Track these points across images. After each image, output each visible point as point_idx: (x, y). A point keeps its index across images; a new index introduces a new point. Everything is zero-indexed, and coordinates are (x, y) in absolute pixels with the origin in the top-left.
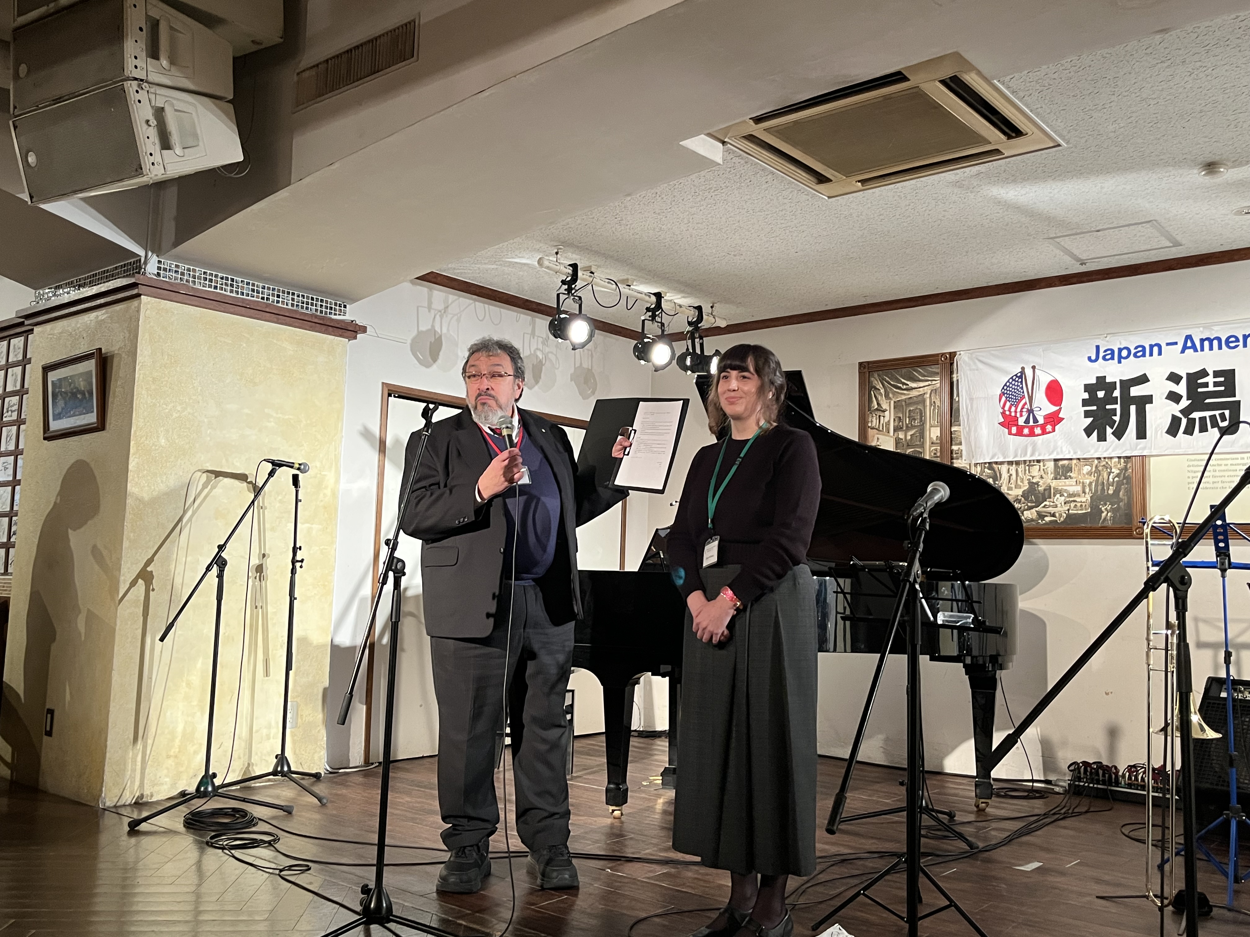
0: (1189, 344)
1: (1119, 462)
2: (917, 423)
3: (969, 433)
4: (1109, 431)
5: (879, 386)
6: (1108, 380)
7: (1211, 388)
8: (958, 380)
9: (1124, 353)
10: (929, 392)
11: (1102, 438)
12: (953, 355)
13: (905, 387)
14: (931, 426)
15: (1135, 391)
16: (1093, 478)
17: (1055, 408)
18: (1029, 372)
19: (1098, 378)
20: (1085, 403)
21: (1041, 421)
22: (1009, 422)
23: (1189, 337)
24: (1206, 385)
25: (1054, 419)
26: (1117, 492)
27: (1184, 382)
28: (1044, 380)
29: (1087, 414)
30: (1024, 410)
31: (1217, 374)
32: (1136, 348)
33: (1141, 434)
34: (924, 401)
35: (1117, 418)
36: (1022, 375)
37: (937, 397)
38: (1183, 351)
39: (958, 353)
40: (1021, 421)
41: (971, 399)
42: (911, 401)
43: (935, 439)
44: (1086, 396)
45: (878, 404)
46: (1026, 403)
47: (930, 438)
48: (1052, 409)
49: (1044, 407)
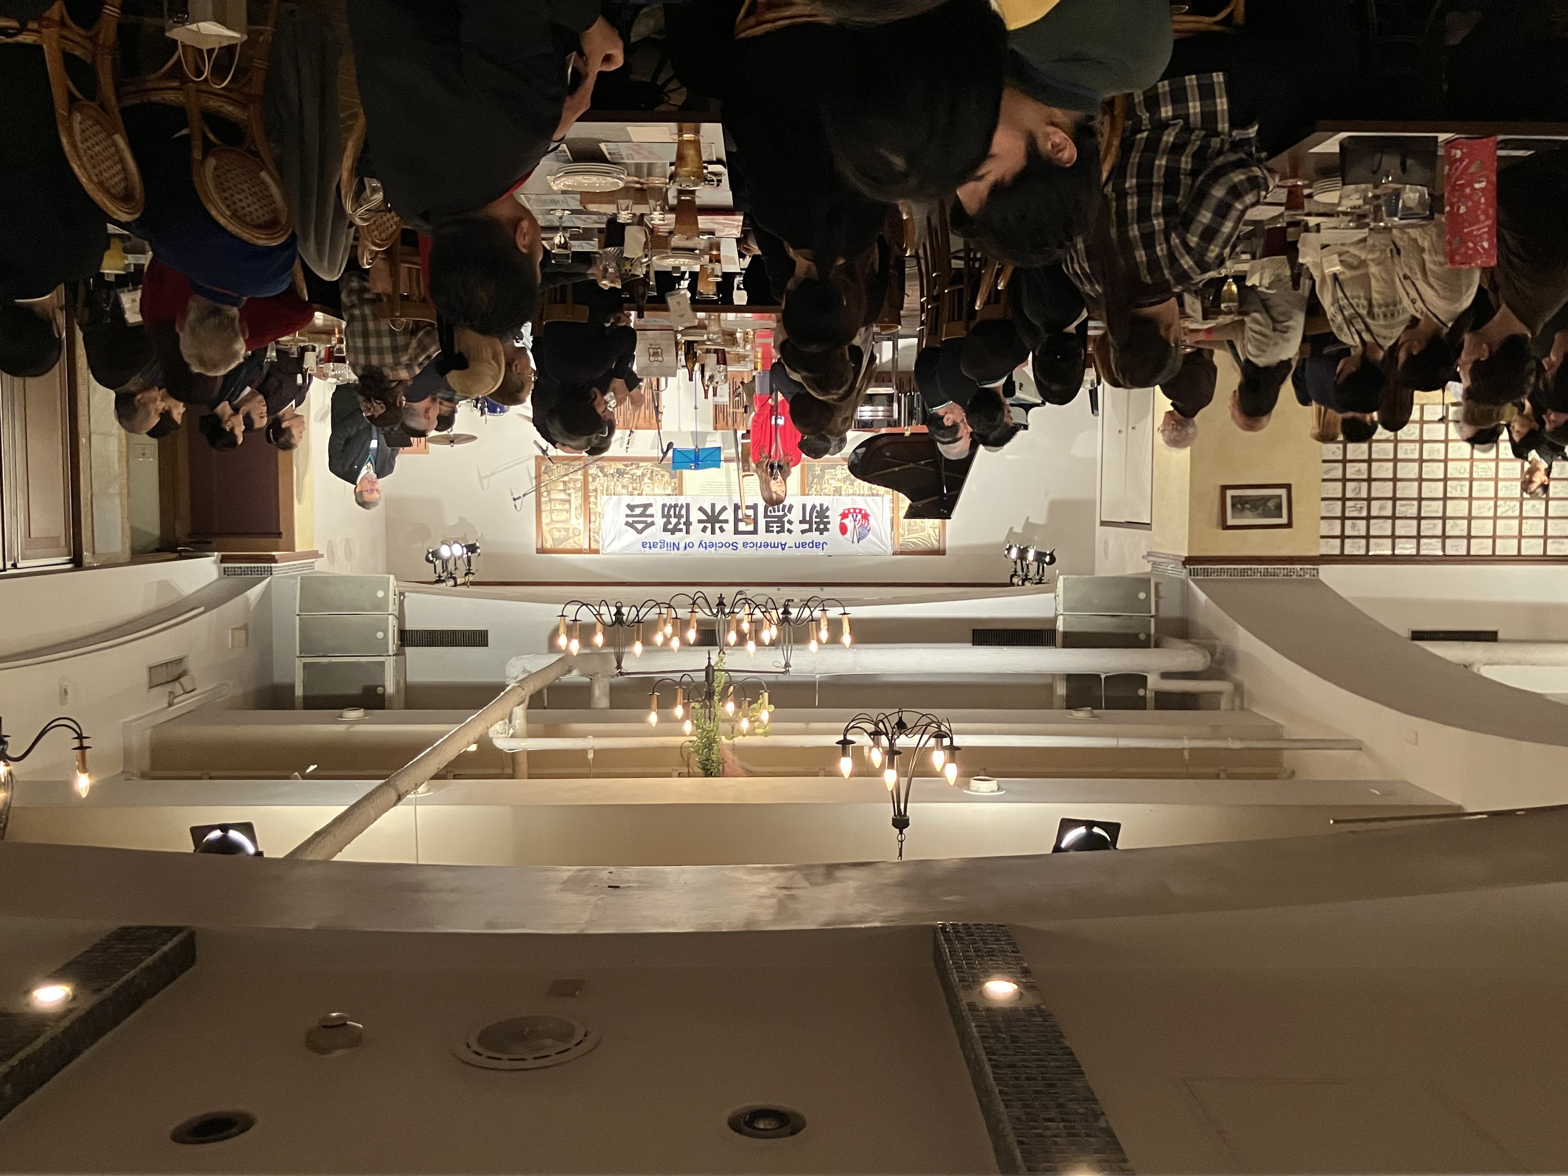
0: (783, 546)
1: (814, 493)
3: (886, 512)
4: (818, 508)
5: (934, 541)
6: (818, 533)
7: (775, 525)
8: (892, 542)
9: (811, 545)
10: (906, 537)
11: (821, 505)
13: (920, 539)
15: (806, 526)
16: (824, 487)
17: (844, 521)
18: (856, 540)
19: (823, 534)
20: (829, 523)
21: (850, 515)
22: (865, 516)
23: (783, 549)
24: (777, 527)
25: (844, 516)
27: (786, 529)
28: (848, 535)
29: (827, 517)
30: (858, 522)
31: (772, 531)
32: (805, 547)
33: (804, 506)
35: (815, 514)
36: (859, 539)
37: (902, 532)
38: (786, 543)
40: (859, 516)
41: (884, 530)
43: (902, 510)
44: (828, 526)
45: (936, 531)
46: (857, 525)
48: (845, 521)
49: (849, 522)
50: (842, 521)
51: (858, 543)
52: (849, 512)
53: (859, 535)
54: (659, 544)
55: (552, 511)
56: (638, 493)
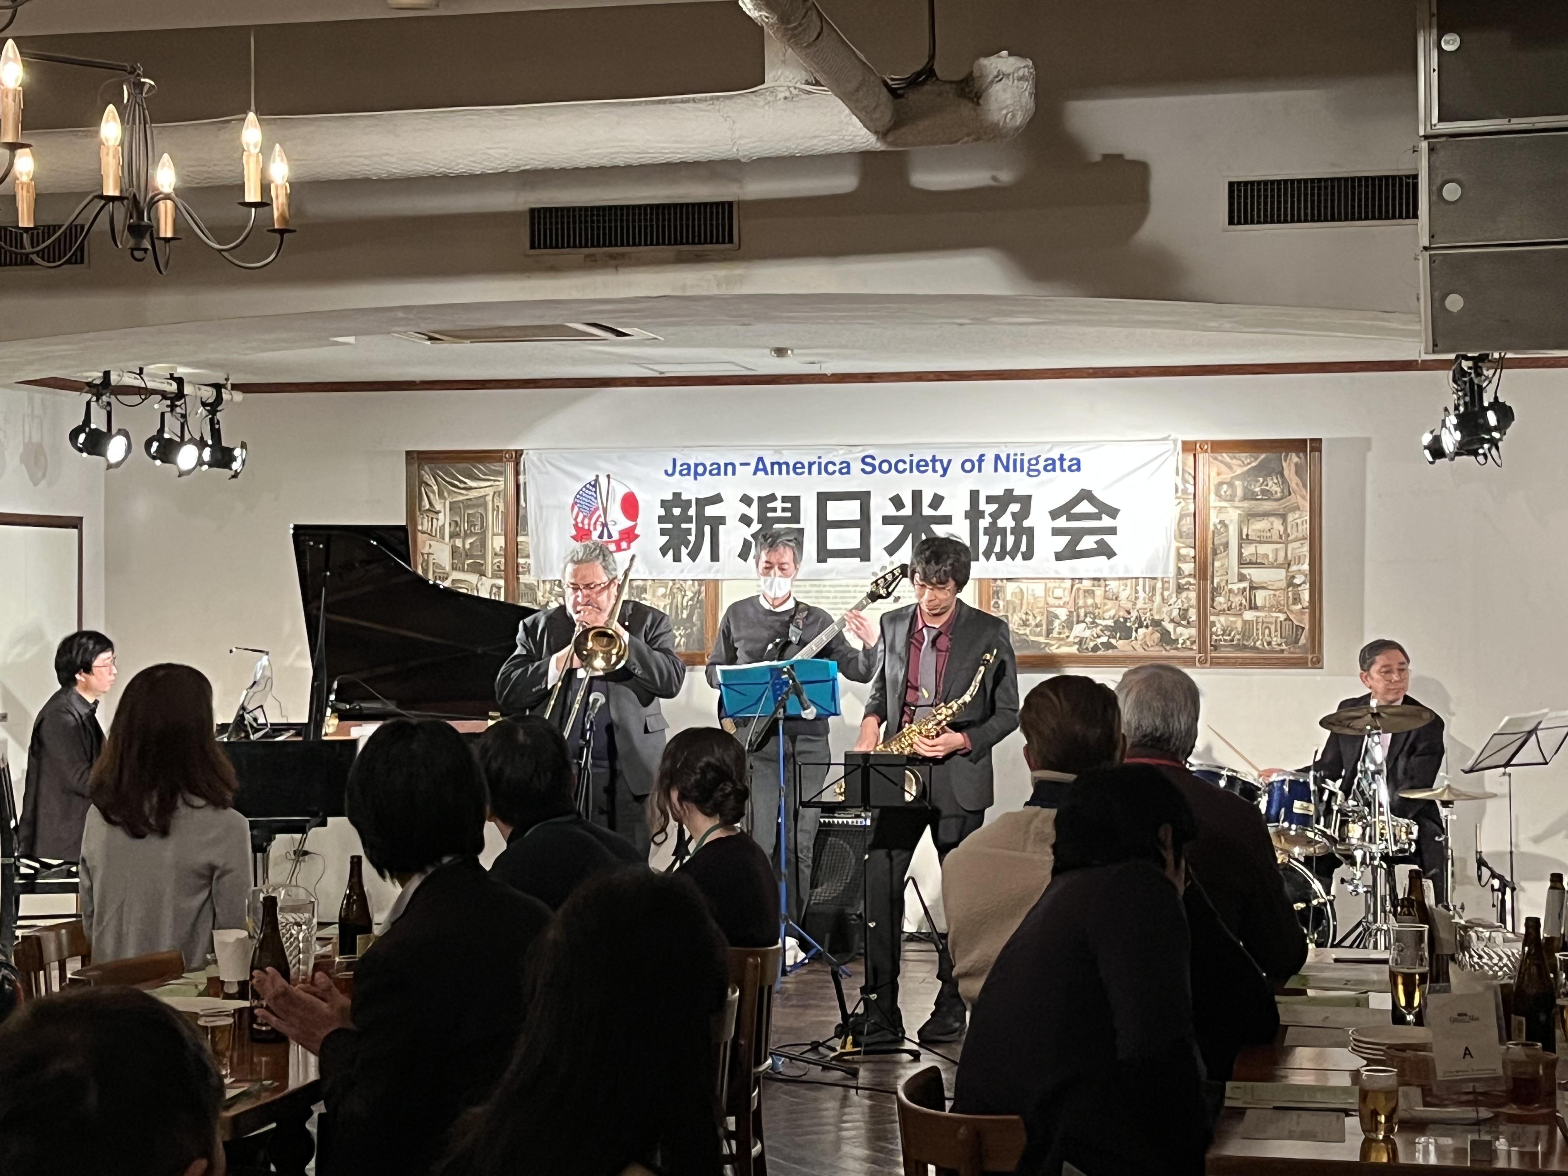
0: (760, 466)
1: (693, 585)
2: (477, 529)
3: (537, 545)
4: (684, 551)
5: (432, 482)
6: (684, 497)
7: (779, 514)
8: (525, 483)
9: (700, 469)
10: (491, 494)
11: (677, 559)
12: (519, 453)
13: (462, 486)
14: (493, 535)
15: (710, 511)
16: (668, 601)
17: (630, 524)
18: (603, 481)
19: (674, 494)
20: (661, 520)
21: (616, 536)
22: (581, 535)
23: (760, 459)
24: (774, 510)
25: (629, 535)
26: (690, 616)
27: (755, 505)
28: (620, 492)
29: (663, 532)
30: (599, 523)
31: (785, 499)
32: (712, 465)
33: (715, 557)
34: (485, 505)
35: (692, 538)
36: (595, 484)
37: (502, 500)
38: (755, 473)
39: (525, 452)
40: (595, 535)
41: (541, 507)
42: (469, 503)
43: (498, 549)
44: (662, 512)
45: (430, 503)
46: (600, 516)
47: (493, 549)
48: (628, 524)
49: (619, 522)
50: (632, 523)
51: (597, 476)
52: (618, 543)
53: (595, 492)
54: (1040, 467)
55: (1284, 539)
56: (1087, 584)
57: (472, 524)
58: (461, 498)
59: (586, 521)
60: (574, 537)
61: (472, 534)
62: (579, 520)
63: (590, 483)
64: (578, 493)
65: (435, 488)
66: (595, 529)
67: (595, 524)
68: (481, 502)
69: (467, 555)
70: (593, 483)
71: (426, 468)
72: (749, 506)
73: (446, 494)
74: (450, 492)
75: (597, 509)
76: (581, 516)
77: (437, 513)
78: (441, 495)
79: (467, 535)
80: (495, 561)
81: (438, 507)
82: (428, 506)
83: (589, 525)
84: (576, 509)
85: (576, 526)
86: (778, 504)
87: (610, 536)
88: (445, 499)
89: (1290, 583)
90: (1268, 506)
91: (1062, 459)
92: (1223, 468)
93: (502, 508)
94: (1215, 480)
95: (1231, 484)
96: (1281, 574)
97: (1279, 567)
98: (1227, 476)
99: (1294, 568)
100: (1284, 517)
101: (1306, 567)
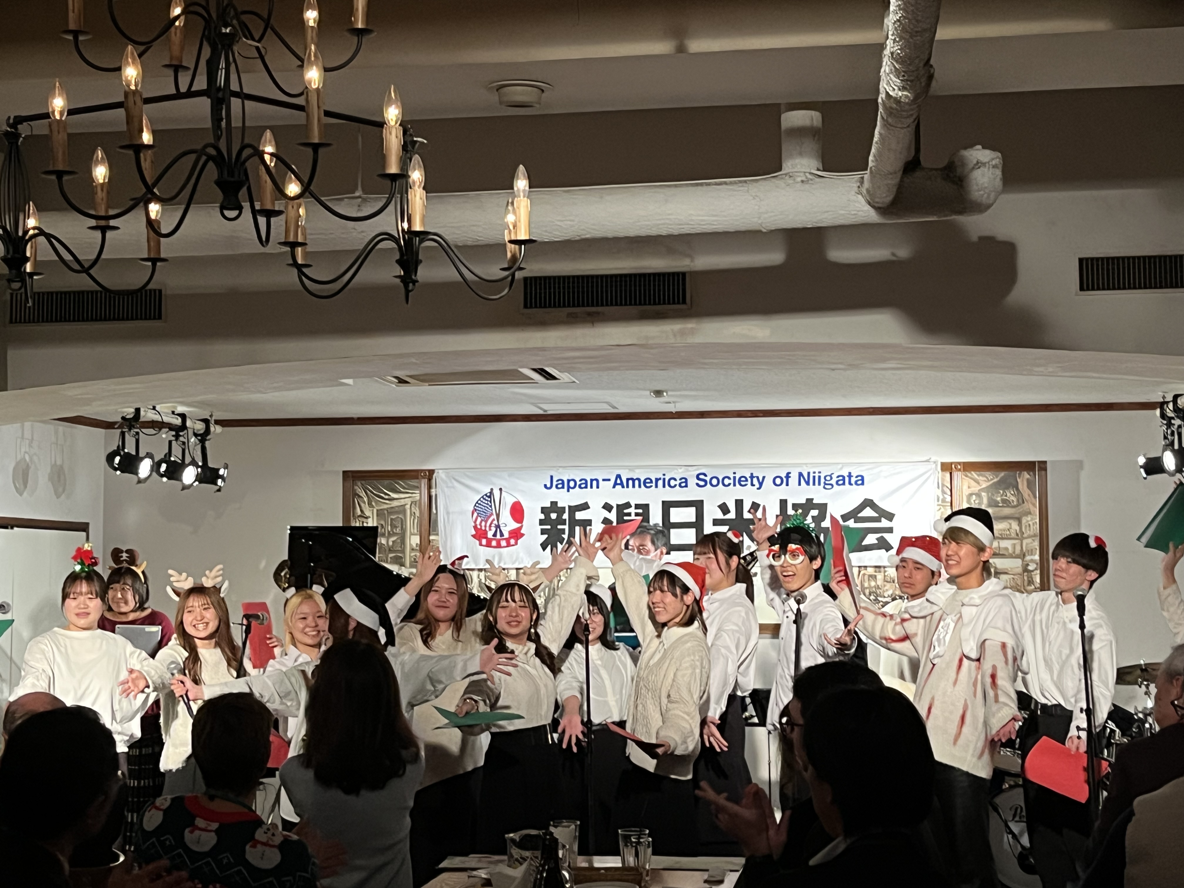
0: (618, 482)
2: (398, 530)
3: (445, 542)
5: (363, 494)
6: (559, 505)
7: (633, 517)
8: (436, 495)
9: (572, 484)
10: (409, 503)
12: (432, 472)
13: (387, 497)
14: (411, 534)
15: (580, 515)
17: (518, 525)
18: (496, 493)
19: (552, 503)
20: (542, 522)
21: (506, 535)
22: (480, 535)
23: (619, 476)
24: (629, 514)
25: (516, 534)
27: (614, 511)
28: (509, 501)
29: (543, 532)
30: (493, 525)
31: (637, 506)
32: (581, 480)
34: (404, 512)
35: (566, 536)
36: (490, 495)
37: (417, 509)
38: (614, 487)
39: (436, 471)
40: (490, 535)
41: (448, 513)
42: (393, 510)
43: (414, 545)
44: (542, 517)
45: (362, 511)
46: (494, 520)
47: (410, 544)
48: (515, 525)
49: (508, 524)
50: (519, 525)
51: (492, 489)
52: (508, 540)
53: (491, 502)
54: (833, 482)
55: (1020, 536)
56: (870, 571)
57: (393, 526)
58: (385, 506)
59: (483, 524)
60: (474, 536)
61: (395, 534)
62: (478, 522)
63: (486, 495)
64: (477, 503)
65: (366, 499)
66: (490, 530)
67: (490, 526)
68: (402, 510)
69: (390, 550)
70: (488, 494)
71: (359, 484)
72: (610, 512)
73: (373, 504)
74: (377, 502)
75: (492, 514)
76: (479, 519)
77: (367, 518)
78: (370, 504)
79: (390, 535)
80: (412, 554)
81: (368, 513)
82: (359, 512)
83: (485, 526)
84: (475, 514)
85: (475, 527)
86: (632, 510)
87: (502, 535)
88: (373, 507)
89: (1025, 570)
90: (1007, 511)
91: (850, 476)
92: (973, 483)
93: (417, 514)
94: (966, 492)
95: (978, 495)
96: (1019, 562)
97: (1017, 557)
98: (976, 488)
99: (1028, 558)
100: (1019, 520)
101: (1037, 557)
